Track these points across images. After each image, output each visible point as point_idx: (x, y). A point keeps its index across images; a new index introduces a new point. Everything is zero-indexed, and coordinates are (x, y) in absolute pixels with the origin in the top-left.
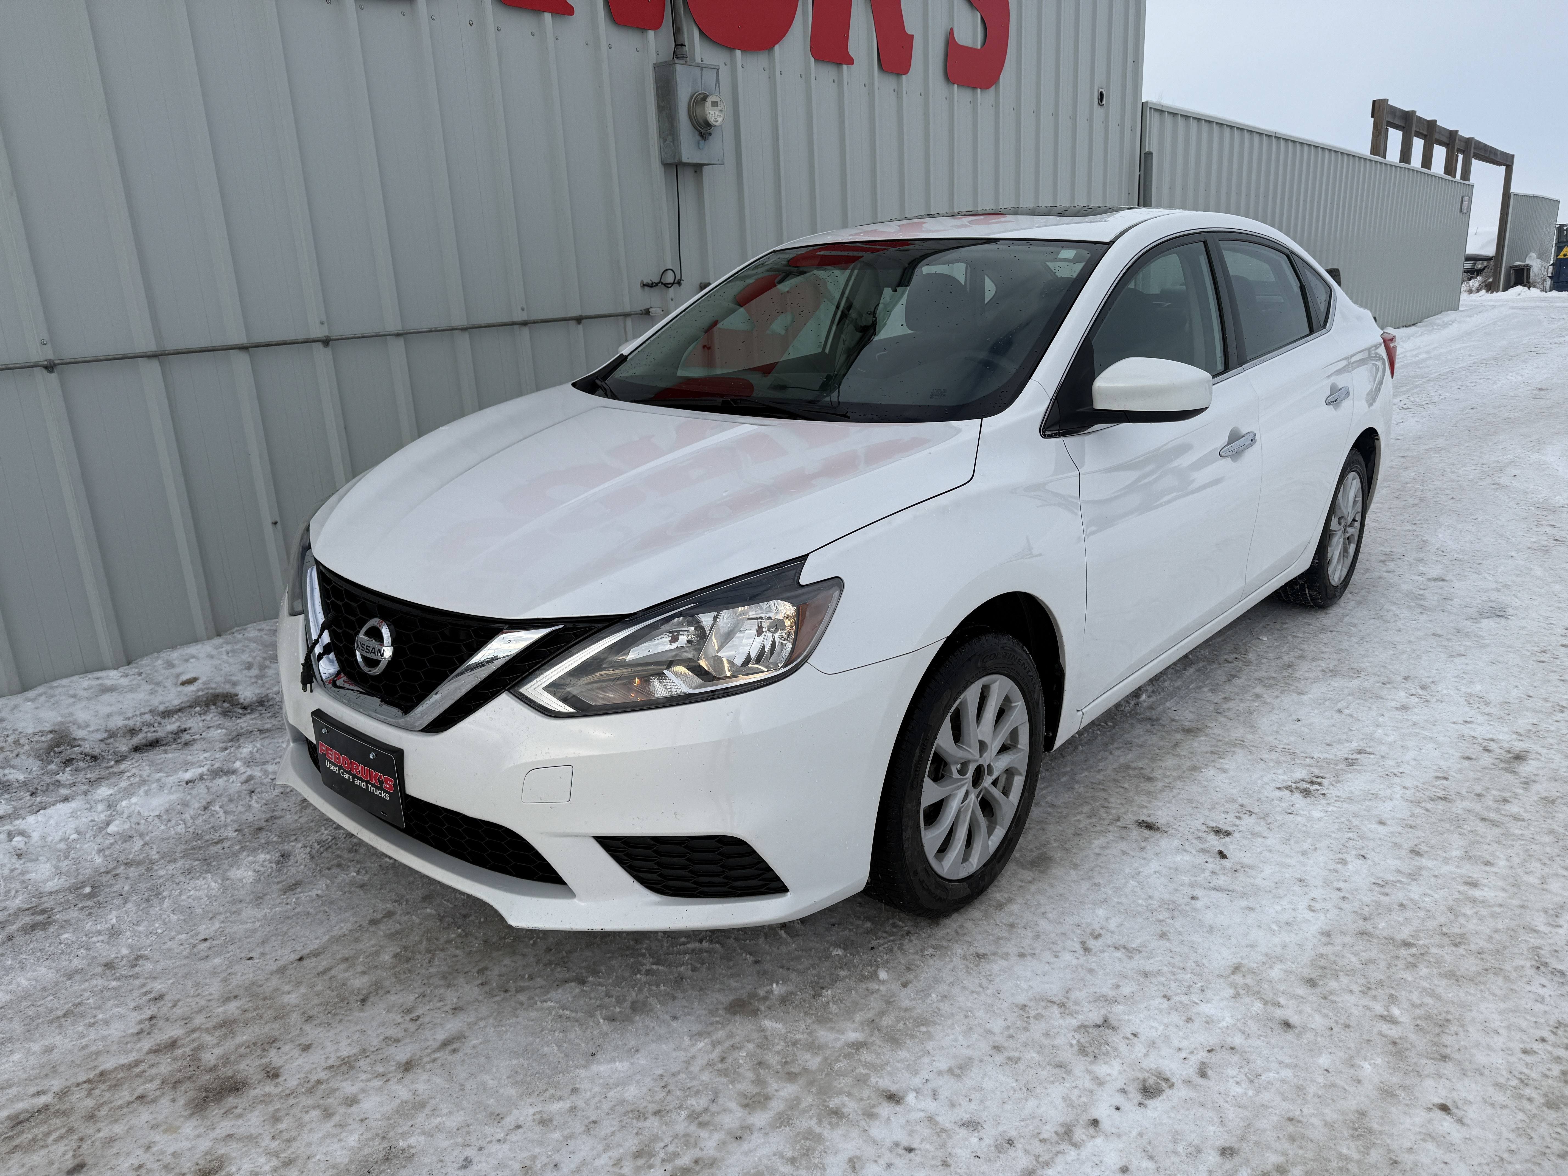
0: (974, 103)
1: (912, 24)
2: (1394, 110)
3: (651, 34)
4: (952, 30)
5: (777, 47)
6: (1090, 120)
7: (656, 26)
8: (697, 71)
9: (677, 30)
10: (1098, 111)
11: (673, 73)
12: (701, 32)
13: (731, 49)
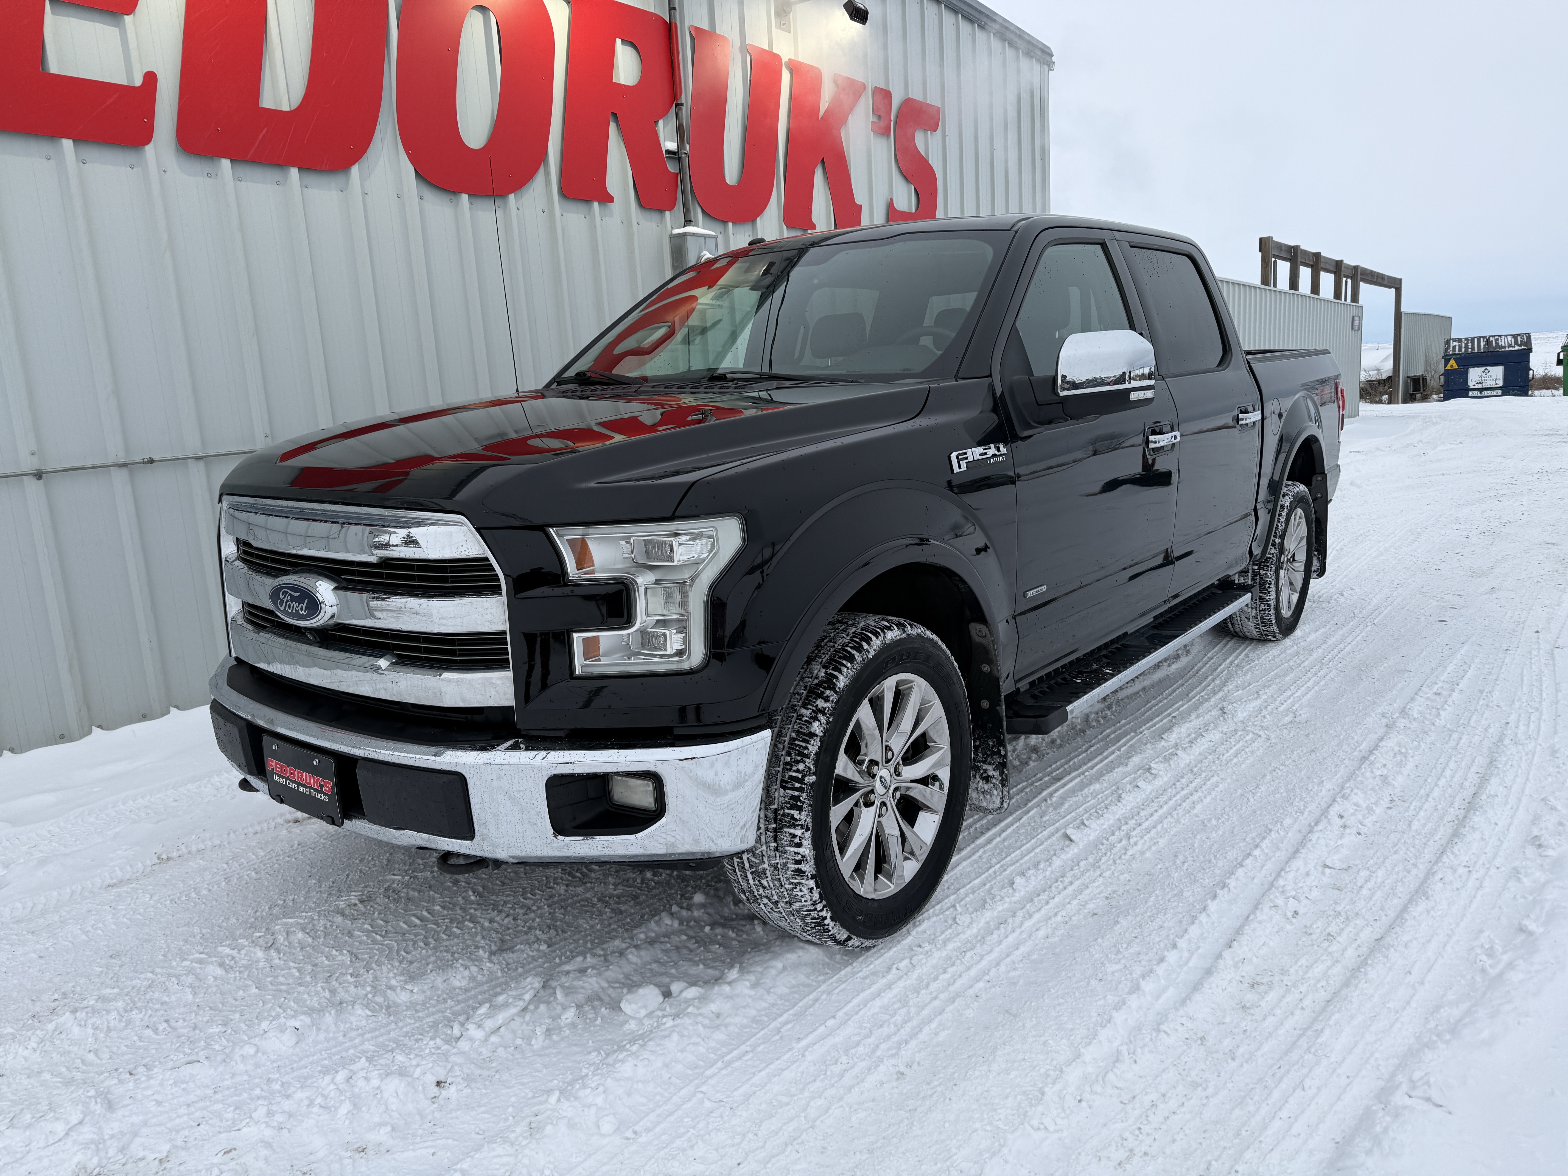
1: (860, 196)
2: (1279, 246)
3: (667, 213)
4: (891, 200)
5: (758, 219)
7: (671, 207)
8: (702, 239)
9: (686, 211)
11: (685, 242)
12: (703, 211)
13: (724, 222)
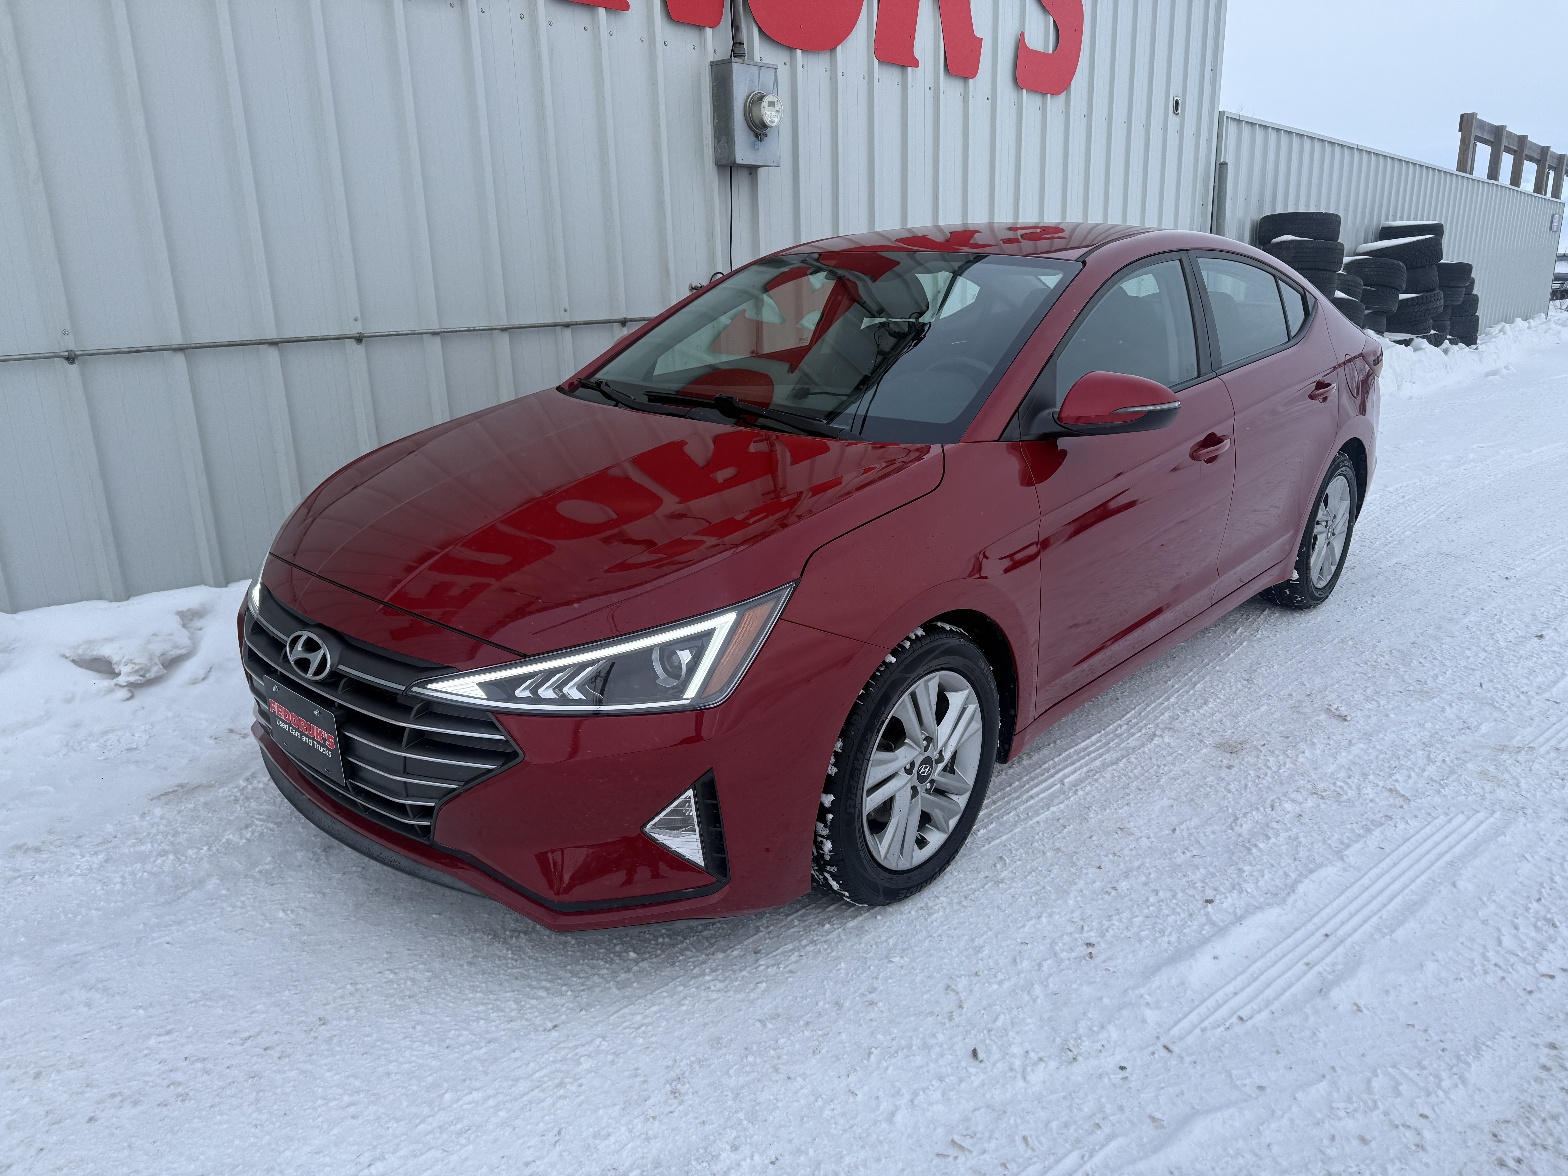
0: (1044, 109)
1: (981, 27)
2: (1482, 125)
3: (709, 31)
4: (1022, 34)
5: (839, 48)
6: (1165, 129)
7: (714, 24)
8: (755, 70)
9: (736, 29)
10: (1173, 120)
11: (730, 71)
12: (761, 31)
13: (791, 48)
